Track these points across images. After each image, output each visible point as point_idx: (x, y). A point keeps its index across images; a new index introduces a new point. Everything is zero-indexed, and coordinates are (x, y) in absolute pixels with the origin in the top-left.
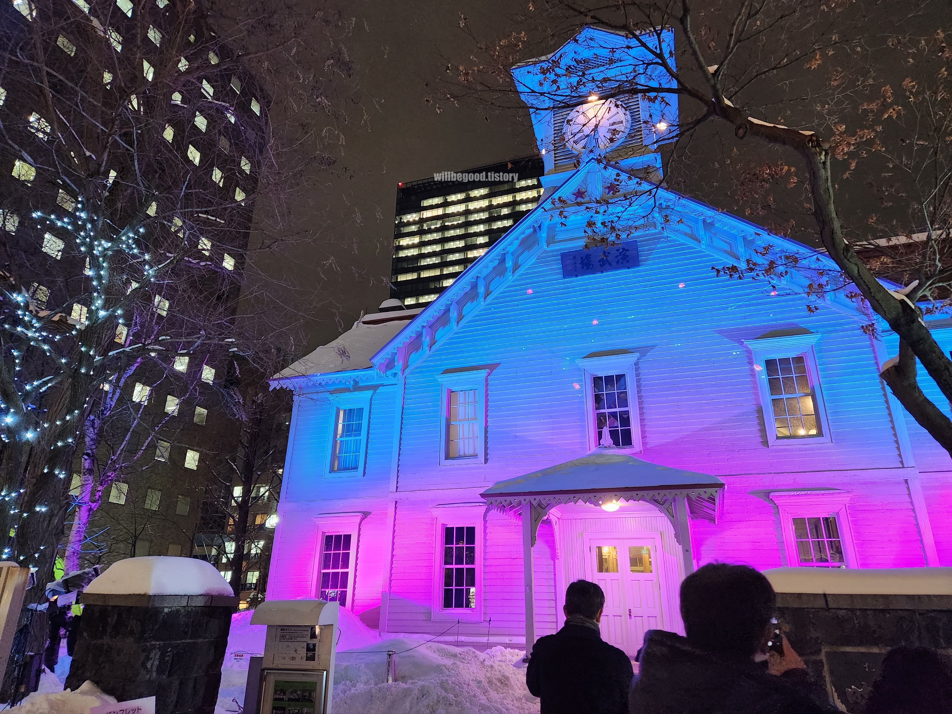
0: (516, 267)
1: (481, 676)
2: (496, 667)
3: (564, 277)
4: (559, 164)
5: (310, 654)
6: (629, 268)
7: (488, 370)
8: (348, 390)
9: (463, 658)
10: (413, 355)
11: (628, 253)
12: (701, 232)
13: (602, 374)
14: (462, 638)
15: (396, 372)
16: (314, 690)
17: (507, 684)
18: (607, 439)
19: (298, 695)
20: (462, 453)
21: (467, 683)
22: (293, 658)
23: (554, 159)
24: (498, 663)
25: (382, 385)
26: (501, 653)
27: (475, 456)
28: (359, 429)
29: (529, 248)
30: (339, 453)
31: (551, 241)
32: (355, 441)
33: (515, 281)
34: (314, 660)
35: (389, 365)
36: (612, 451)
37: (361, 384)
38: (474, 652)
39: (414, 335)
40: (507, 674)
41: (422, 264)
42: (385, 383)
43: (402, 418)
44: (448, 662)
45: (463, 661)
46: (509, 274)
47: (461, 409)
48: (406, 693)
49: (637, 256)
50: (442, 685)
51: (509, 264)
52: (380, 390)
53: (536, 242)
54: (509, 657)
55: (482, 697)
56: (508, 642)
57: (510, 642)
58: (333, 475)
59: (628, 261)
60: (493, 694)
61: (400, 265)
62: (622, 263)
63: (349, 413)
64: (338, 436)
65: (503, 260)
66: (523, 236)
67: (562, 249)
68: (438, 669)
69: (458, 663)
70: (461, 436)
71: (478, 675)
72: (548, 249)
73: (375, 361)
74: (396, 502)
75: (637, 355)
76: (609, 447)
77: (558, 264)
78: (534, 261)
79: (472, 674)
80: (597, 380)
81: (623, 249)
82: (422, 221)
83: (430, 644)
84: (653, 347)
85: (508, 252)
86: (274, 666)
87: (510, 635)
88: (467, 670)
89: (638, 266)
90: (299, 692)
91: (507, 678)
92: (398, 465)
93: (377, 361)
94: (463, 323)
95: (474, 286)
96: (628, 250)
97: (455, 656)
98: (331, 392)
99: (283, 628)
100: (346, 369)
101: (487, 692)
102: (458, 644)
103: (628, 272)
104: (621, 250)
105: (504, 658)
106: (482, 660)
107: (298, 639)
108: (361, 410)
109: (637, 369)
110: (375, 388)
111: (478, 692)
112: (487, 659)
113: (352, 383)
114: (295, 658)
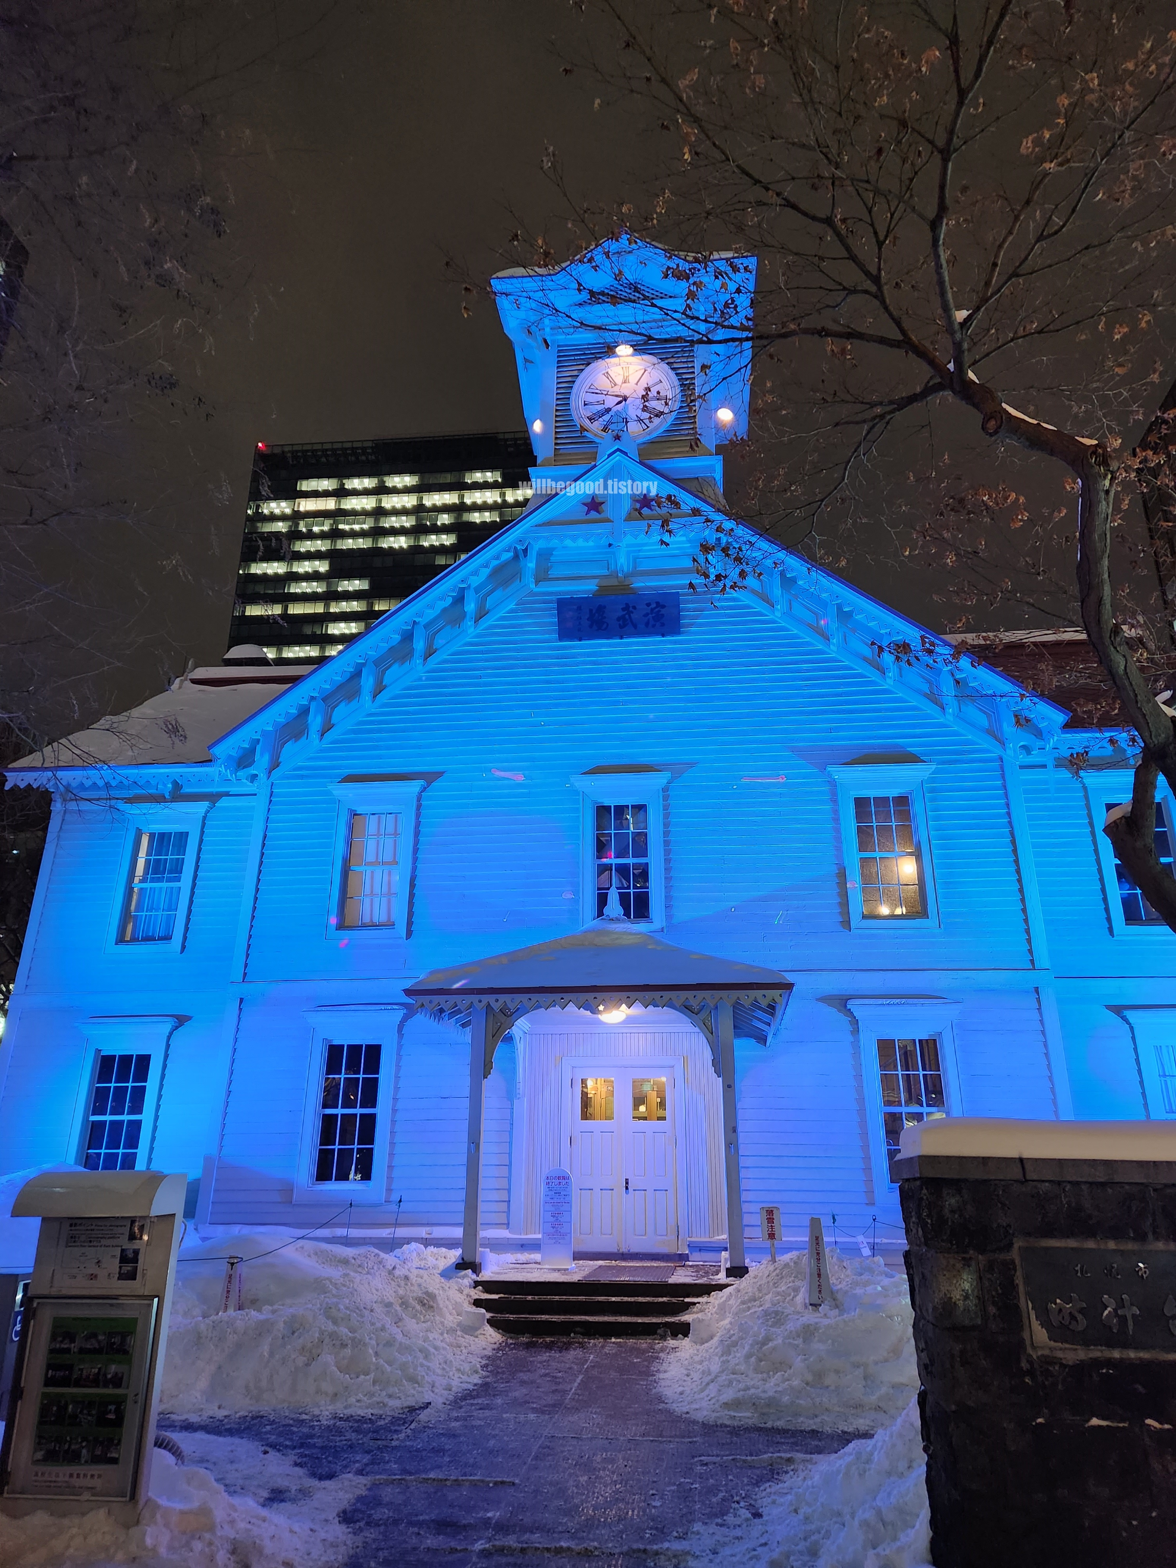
0: (481, 614)
1: (389, 1295)
2: (412, 1277)
3: (561, 639)
4: (561, 452)
5: (127, 1268)
6: (663, 636)
7: (422, 782)
8: (158, 799)
9: (359, 1266)
10: (289, 747)
11: (663, 611)
12: (775, 591)
13: (611, 802)
14: (354, 1233)
15: (255, 772)
16: (132, 1333)
17: (432, 1307)
18: (614, 907)
19: (99, 1342)
20: (367, 920)
21: (369, 1307)
22: (93, 1277)
23: (554, 442)
24: (415, 1272)
25: (227, 794)
26: (419, 1254)
27: (391, 925)
28: (177, 869)
29: (506, 583)
30: (137, 910)
31: (541, 577)
32: (169, 891)
33: (477, 636)
34: (135, 1279)
35: (245, 760)
36: (622, 925)
37: (186, 790)
38: (377, 1255)
39: (294, 711)
40: (431, 1290)
41: (292, 591)
42: (233, 790)
43: (263, 854)
44: (334, 1273)
45: (360, 1270)
46: (469, 623)
47: (371, 844)
48: (263, 1329)
49: (678, 618)
50: (327, 1312)
51: (470, 607)
52: (223, 803)
53: (517, 575)
54: (431, 1261)
55: (395, 1330)
56: (424, 1235)
57: (428, 1236)
58: (122, 948)
59: (663, 625)
60: (411, 1325)
61: (251, 588)
62: (654, 626)
63: (161, 841)
64: (136, 880)
65: (460, 600)
66: (495, 563)
67: (559, 593)
68: (319, 1285)
69: (352, 1274)
70: (368, 890)
71: (384, 1293)
72: (536, 590)
73: (218, 751)
74: (241, 1000)
75: (667, 775)
76: (617, 920)
77: (552, 615)
78: (512, 606)
79: (374, 1291)
80: (602, 811)
81: (657, 603)
82: (297, 516)
83: (301, 1243)
84: (691, 765)
85: (469, 586)
86: (54, 1292)
87: (428, 1224)
88: (367, 1286)
89: (678, 633)
90: (101, 1338)
91: (432, 1296)
92: (250, 936)
93: (220, 751)
94: (383, 697)
95: (408, 637)
96: (664, 607)
97: (345, 1262)
98: (130, 800)
99: (75, 1222)
100: (160, 761)
101: (400, 1320)
102: (347, 1242)
103: (662, 641)
104: (654, 606)
105: (422, 1264)
106: (391, 1268)
107: (103, 1242)
108: (183, 837)
109: (666, 798)
110: (213, 798)
111: (388, 1321)
112: (398, 1266)
113: (170, 786)
114: (96, 1276)
